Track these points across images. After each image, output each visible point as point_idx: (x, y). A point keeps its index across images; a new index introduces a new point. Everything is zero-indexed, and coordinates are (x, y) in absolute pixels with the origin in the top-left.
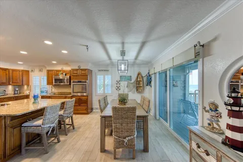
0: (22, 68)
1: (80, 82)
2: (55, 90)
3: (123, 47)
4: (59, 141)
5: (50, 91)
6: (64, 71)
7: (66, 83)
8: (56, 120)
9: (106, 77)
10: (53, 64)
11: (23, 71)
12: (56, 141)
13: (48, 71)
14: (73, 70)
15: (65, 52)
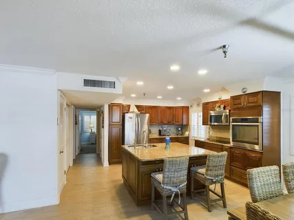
6: (223, 102)
7: (224, 123)
11: (183, 107)
14: (233, 98)
15: (203, 72)
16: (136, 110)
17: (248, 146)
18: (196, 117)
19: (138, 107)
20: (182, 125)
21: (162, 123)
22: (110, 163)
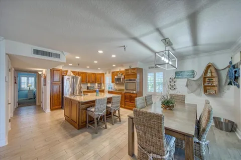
0: (101, 72)
1: (131, 80)
2: (117, 87)
3: (161, 34)
4: (106, 128)
5: (113, 88)
6: (121, 72)
7: (122, 82)
8: (103, 110)
9: (157, 74)
10: (113, 67)
11: (101, 74)
12: (104, 126)
13: (113, 73)
14: (126, 70)
15: (114, 56)
16: (72, 74)
17: (131, 92)
18: (108, 79)
19: (73, 72)
20: (100, 84)
21: (89, 82)
22: (52, 110)
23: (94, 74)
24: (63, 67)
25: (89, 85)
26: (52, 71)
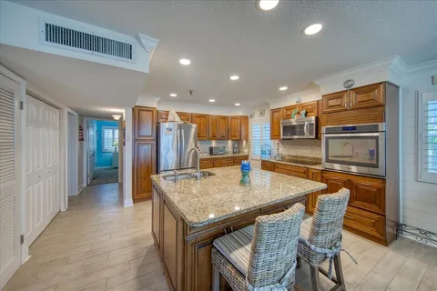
0: (240, 113)
2: (284, 151)
5: (275, 152)
6: (302, 107)
7: (307, 136)
11: (241, 118)
13: (273, 112)
14: (329, 97)
16: (177, 118)
18: (258, 129)
19: (180, 114)
20: (238, 141)
21: (214, 137)
22: (135, 200)
23: (224, 118)
24: (158, 102)
25: (214, 144)
26: (138, 112)
